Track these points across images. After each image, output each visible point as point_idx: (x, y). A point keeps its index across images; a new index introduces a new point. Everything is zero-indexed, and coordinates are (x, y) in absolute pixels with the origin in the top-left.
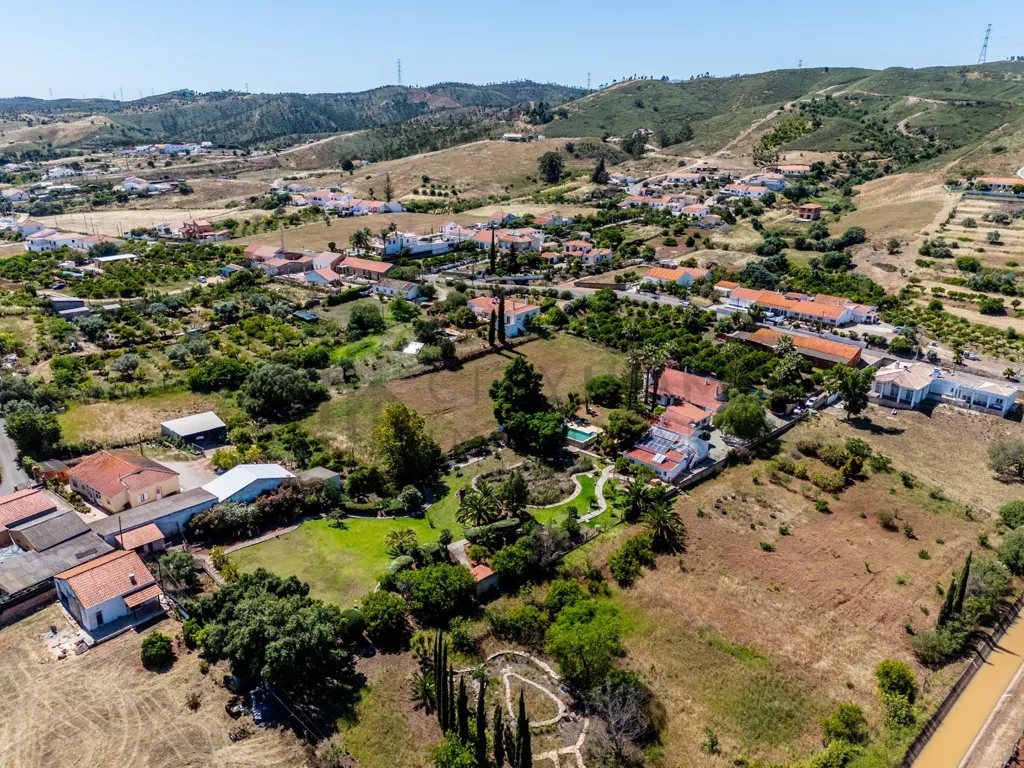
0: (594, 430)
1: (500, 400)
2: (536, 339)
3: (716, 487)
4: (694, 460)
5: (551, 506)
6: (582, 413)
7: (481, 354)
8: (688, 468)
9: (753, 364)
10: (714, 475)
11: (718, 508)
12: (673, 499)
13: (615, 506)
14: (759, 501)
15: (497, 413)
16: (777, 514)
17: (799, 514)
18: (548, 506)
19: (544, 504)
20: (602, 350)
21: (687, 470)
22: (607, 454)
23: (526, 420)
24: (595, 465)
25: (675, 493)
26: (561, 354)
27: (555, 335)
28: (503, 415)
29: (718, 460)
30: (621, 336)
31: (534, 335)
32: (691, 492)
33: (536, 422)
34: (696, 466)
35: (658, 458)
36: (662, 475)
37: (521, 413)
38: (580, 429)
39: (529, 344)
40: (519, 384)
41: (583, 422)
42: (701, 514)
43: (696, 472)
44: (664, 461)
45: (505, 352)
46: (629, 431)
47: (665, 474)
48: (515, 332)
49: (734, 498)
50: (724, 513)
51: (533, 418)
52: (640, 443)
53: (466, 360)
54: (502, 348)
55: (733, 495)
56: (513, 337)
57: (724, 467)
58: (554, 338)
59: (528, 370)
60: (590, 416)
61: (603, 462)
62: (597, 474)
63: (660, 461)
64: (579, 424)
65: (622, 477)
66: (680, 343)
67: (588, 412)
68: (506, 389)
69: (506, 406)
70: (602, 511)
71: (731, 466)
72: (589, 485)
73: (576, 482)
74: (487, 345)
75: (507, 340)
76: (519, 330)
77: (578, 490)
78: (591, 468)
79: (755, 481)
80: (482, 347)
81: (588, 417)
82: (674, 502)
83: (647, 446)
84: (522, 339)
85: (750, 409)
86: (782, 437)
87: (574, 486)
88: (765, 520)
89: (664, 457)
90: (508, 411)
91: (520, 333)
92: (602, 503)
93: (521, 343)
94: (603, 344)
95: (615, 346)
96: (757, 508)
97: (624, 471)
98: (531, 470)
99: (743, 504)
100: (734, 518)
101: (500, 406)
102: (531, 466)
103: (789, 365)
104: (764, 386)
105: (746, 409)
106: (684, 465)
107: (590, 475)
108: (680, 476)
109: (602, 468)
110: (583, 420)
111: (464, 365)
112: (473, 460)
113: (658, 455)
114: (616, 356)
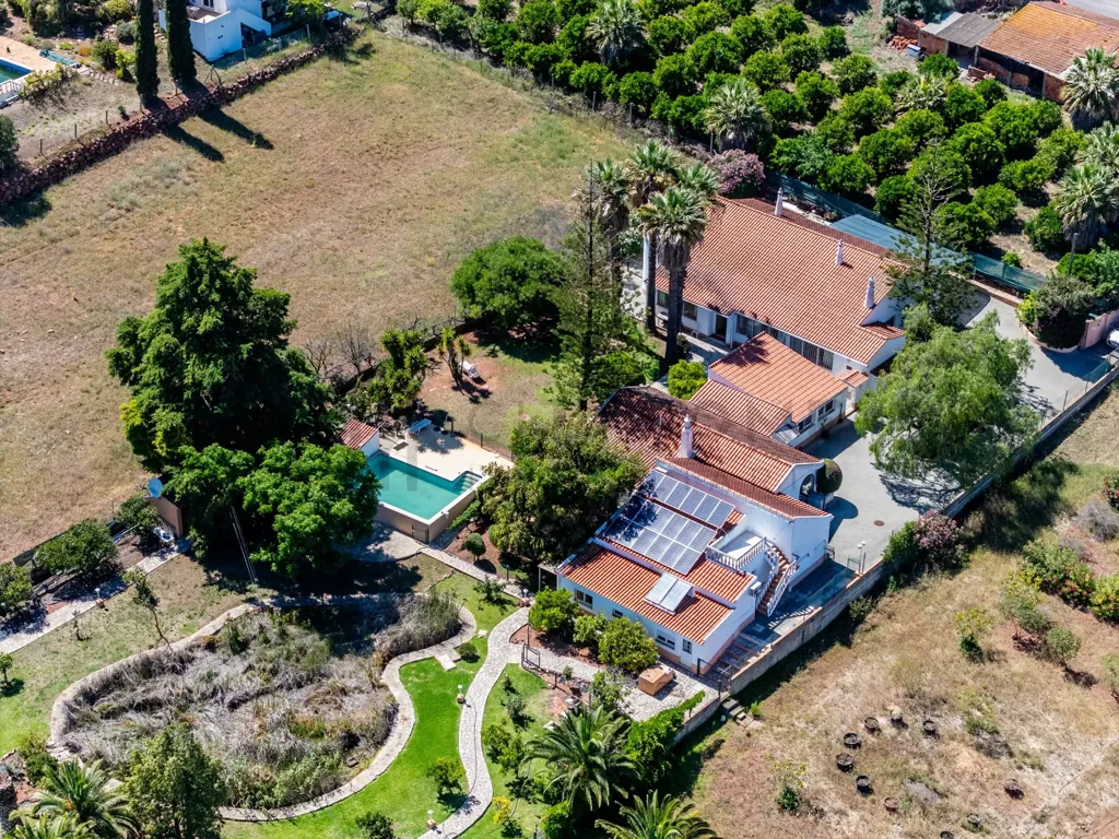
0: (471, 461)
1: (147, 393)
2: (304, 62)
3: (849, 678)
4: (782, 584)
5: (311, 807)
6: (437, 391)
7: (113, 144)
8: (761, 616)
9: (994, 153)
10: (841, 630)
11: (845, 769)
12: (709, 741)
13: (520, 789)
14: (974, 728)
15: (140, 437)
16: (1027, 778)
17: (1094, 776)
18: (302, 810)
19: (287, 803)
20: (523, 98)
21: (759, 624)
22: (509, 561)
23: (234, 473)
24: (466, 614)
25: (716, 717)
26: (384, 123)
27: (372, 36)
28: (160, 446)
29: (860, 572)
30: (584, 50)
31: (298, 48)
32: (766, 706)
33: (263, 479)
34: (788, 606)
35: (667, 592)
36: (678, 651)
37: (214, 449)
38: (428, 460)
39: (283, 81)
40: (204, 346)
41: (436, 429)
42: (791, 802)
43: (785, 628)
44: (688, 601)
45: (196, 126)
46: (575, 496)
47: (687, 647)
48: (233, 39)
49: (899, 723)
50: (865, 790)
51: (258, 462)
52: (615, 527)
53: (58, 172)
54: (185, 112)
55: (897, 711)
56: (225, 59)
57: (876, 591)
58: (366, 52)
59: (234, 293)
60: (462, 398)
61: (494, 599)
62: (470, 656)
63: (671, 604)
64: (427, 442)
65: (550, 660)
66: (766, 80)
67: (461, 383)
68: (161, 359)
69: (167, 418)
70: (477, 811)
71: (899, 586)
72: (439, 704)
73: (400, 694)
74: (134, 103)
75: (204, 74)
76: (248, 33)
77: (403, 731)
78: (455, 628)
79: (970, 647)
80: (116, 117)
81: (455, 404)
82: (711, 753)
83: (632, 544)
84: (253, 66)
85: (966, 393)
86: (1068, 449)
87: (390, 715)
88: (987, 809)
89: (684, 587)
90: (171, 436)
91: (252, 42)
92: (480, 780)
93: (252, 85)
94: (527, 76)
95: (563, 83)
96: (966, 758)
97: (559, 636)
98: (255, 649)
99: (926, 743)
100: (892, 810)
101: (147, 415)
102: (253, 630)
103: (1099, 179)
104: (1024, 238)
105: (952, 388)
106: (748, 608)
107: (446, 657)
108: (733, 651)
109: (489, 624)
110: (440, 417)
111: (53, 195)
112: (61, 614)
113: (667, 579)
114: (566, 123)
